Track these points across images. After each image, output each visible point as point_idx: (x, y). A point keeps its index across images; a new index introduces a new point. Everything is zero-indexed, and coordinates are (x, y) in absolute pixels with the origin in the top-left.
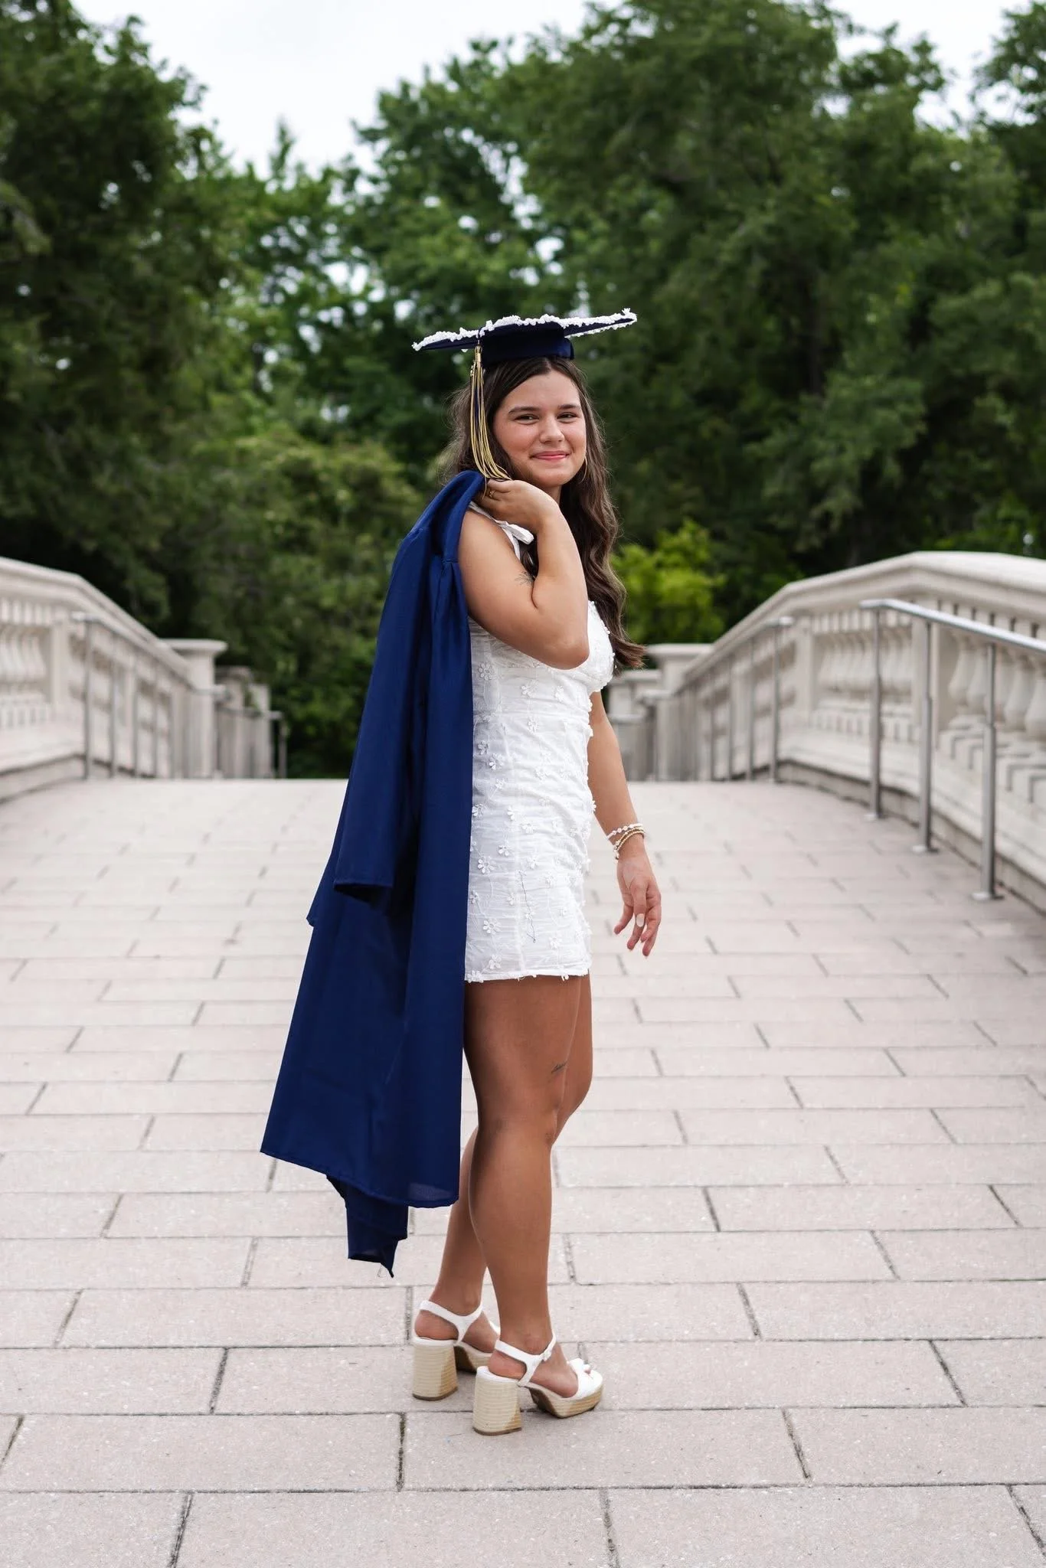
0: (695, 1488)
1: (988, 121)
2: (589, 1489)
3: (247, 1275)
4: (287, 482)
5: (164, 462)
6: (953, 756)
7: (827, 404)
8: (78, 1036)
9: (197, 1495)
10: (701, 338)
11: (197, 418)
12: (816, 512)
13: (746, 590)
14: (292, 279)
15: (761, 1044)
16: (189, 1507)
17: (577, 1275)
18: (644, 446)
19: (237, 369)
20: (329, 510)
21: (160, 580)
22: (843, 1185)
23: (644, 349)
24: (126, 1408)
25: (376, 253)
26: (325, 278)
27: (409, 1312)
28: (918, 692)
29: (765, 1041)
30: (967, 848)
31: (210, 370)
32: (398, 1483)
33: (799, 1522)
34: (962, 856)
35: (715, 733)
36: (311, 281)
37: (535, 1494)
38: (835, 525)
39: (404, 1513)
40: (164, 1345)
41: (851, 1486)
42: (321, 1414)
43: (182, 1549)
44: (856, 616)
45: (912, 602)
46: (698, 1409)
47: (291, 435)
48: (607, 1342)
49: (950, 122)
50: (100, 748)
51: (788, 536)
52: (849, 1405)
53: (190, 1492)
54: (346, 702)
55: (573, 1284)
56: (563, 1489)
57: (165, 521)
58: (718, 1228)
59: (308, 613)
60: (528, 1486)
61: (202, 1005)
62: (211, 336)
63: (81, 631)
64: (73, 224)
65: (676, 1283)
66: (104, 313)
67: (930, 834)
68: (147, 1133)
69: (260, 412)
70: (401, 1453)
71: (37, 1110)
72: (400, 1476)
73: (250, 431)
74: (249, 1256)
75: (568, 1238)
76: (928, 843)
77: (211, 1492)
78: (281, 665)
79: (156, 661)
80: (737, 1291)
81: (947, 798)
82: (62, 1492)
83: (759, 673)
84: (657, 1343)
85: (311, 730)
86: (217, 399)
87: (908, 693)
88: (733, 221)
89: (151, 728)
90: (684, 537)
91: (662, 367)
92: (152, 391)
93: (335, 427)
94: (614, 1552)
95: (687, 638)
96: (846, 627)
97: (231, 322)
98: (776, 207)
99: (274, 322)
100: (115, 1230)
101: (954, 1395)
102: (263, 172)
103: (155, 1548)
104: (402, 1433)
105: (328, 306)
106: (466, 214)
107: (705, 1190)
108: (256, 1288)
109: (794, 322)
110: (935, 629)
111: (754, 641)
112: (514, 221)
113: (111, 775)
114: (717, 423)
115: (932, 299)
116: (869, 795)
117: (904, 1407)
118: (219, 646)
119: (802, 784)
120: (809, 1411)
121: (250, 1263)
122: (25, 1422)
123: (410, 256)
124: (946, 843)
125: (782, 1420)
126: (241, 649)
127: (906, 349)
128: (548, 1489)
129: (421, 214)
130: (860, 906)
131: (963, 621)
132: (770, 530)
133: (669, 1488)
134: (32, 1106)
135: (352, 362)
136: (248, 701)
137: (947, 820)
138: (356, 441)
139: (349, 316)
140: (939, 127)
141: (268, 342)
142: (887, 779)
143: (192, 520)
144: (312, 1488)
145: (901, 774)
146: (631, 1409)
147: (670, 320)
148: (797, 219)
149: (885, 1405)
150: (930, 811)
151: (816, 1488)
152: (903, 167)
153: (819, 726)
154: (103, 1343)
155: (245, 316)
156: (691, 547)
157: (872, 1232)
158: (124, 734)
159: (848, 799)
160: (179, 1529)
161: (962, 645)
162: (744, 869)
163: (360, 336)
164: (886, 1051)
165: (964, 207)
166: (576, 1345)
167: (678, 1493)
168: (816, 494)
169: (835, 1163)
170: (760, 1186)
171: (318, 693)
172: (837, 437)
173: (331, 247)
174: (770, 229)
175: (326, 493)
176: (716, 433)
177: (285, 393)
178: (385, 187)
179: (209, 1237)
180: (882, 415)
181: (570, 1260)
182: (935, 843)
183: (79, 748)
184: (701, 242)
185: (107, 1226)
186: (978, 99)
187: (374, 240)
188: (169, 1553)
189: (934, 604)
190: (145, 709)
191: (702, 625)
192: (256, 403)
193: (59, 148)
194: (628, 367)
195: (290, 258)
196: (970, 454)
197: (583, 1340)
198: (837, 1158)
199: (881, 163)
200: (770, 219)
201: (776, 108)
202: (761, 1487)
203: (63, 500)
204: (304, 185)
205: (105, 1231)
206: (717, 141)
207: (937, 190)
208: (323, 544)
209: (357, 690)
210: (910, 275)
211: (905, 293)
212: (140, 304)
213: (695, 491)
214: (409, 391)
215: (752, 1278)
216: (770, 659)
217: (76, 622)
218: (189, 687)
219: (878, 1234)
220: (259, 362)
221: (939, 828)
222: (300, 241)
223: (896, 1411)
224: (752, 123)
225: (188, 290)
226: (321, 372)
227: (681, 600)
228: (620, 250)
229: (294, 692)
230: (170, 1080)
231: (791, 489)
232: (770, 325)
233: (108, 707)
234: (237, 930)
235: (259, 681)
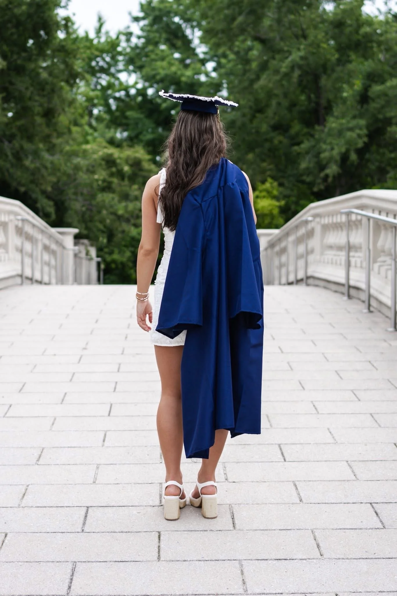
0: (277, 560)
1: (392, 13)
2: (235, 560)
3: (95, 479)
4: (103, 163)
5: (52, 155)
6: (379, 273)
7: (326, 130)
8: (23, 386)
9: (77, 563)
10: (274, 102)
11: (66, 137)
12: (322, 175)
13: (293, 207)
14: (104, 79)
15: (301, 388)
16: (75, 568)
17: (228, 478)
18: (251, 148)
19: (82, 116)
20: (121, 175)
21: (51, 203)
22: (335, 443)
23: (251, 108)
24: (48, 530)
25: (139, 68)
26: (118, 79)
27: (161, 493)
28: (364, 247)
29: (303, 387)
30: (385, 310)
31: (72, 117)
32: (158, 558)
33: (318, 573)
34: (383, 314)
35: (281, 266)
36: (113, 80)
37: (213, 562)
38: (330, 180)
39: (161, 570)
40: (63, 506)
41: (339, 559)
42: (127, 532)
43: (72, 584)
44: (339, 216)
45: (362, 210)
46: (278, 530)
47: (105, 144)
48: (241, 504)
49: (377, 13)
50: (28, 273)
51: (311, 185)
52: (338, 528)
53: (75, 562)
54: (128, 254)
55: (227, 482)
56: (224, 560)
57: (54, 179)
58: (285, 460)
59: (112, 217)
60: (210, 559)
61: (74, 374)
62: (72, 102)
63: (20, 224)
64: (15, 57)
65: (268, 482)
66: (28, 94)
67: (369, 305)
68: (53, 424)
69: (91, 134)
70: (159, 547)
71: (7, 415)
72: (159, 556)
73: (87, 142)
74: (96, 472)
75: (224, 464)
76: (369, 309)
77: (83, 562)
78: (101, 239)
79: (50, 237)
80: (293, 484)
81: (377, 290)
82: (24, 562)
83: (299, 241)
84: (261, 504)
85: (113, 266)
86: (74, 129)
87: (360, 248)
88: (287, 54)
89: (48, 264)
90: (267, 185)
91: (258, 115)
92: (48, 125)
93: (122, 140)
94: (245, 584)
95: (269, 227)
96: (335, 221)
97: (79, 97)
98: (304, 49)
99: (97, 97)
100: (41, 462)
101: (380, 524)
102: (92, 35)
103: (62, 583)
104: (159, 539)
105: (119, 91)
106: (176, 52)
107: (279, 445)
108: (99, 484)
109: (312, 96)
110: (371, 221)
111: (297, 227)
112: (196, 55)
113: (32, 283)
114: (281, 138)
115: (370, 86)
116: (345, 290)
117: (361, 529)
118: (76, 231)
119: (317, 286)
120: (322, 530)
121: (96, 474)
122: (8, 536)
123: (153, 69)
124: (376, 309)
125: (311, 533)
126: (85, 232)
127: (359, 107)
128: (218, 560)
129: (158, 52)
130: (342, 334)
131: (383, 217)
132: (303, 182)
133: (266, 560)
134: (6, 414)
135: (129, 113)
136: (87, 253)
137: (377, 299)
138: (131, 146)
139: (128, 95)
140: (372, 15)
141: (94, 106)
142: (352, 283)
143: (65, 178)
144: (124, 560)
145: (358, 281)
146: (251, 530)
147: (262, 95)
148: (313, 54)
149: (352, 528)
150: (370, 296)
151: (325, 560)
152: (357, 32)
153: (324, 262)
154: (38, 505)
155: (84, 95)
156: (270, 189)
157: (347, 461)
158: (38, 267)
159: (336, 292)
160: (71, 576)
161: (382, 228)
162: (293, 319)
163: (133, 103)
164: (352, 391)
165: (383, 47)
166: (228, 505)
167: (270, 562)
168: (322, 168)
169: (332, 435)
170: (301, 444)
171: (116, 251)
172: (331, 143)
173: (121, 66)
174: (302, 58)
175: (119, 168)
176: (280, 142)
177: (101, 126)
178: (143, 40)
179: (79, 464)
180: (349, 134)
181: (225, 473)
182: (372, 309)
183: (20, 272)
184: (273, 63)
185: (38, 460)
186: (388, 4)
187: (139, 63)
188: (67, 585)
189: (371, 211)
190: (46, 257)
191: (275, 222)
192: (90, 131)
193: (9, 25)
194: (244, 115)
195: (103, 70)
196: (386, 151)
197: (231, 503)
198: (333, 433)
199: (348, 30)
200: (302, 53)
201: (305, 8)
202: (303, 559)
203: (11, 170)
204: (109, 40)
205: (37, 462)
206: (279, 21)
207: (371, 41)
208: (118, 189)
209: (132, 249)
210: (360, 76)
211: (358, 84)
212: (43, 90)
213: (272, 166)
214: (153, 125)
215: (299, 479)
216: (303, 235)
217: (18, 220)
218: (64, 248)
219: (349, 462)
220: (91, 114)
221: (373, 303)
222: (108, 63)
223: (357, 530)
224: (295, 15)
225: (63, 84)
226: (116, 118)
227: (266, 211)
228: (240, 66)
229: (106, 250)
230: (61, 403)
231: (311, 165)
232: (303, 98)
233: (31, 256)
234: (87, 344)
235: (92, 245)
